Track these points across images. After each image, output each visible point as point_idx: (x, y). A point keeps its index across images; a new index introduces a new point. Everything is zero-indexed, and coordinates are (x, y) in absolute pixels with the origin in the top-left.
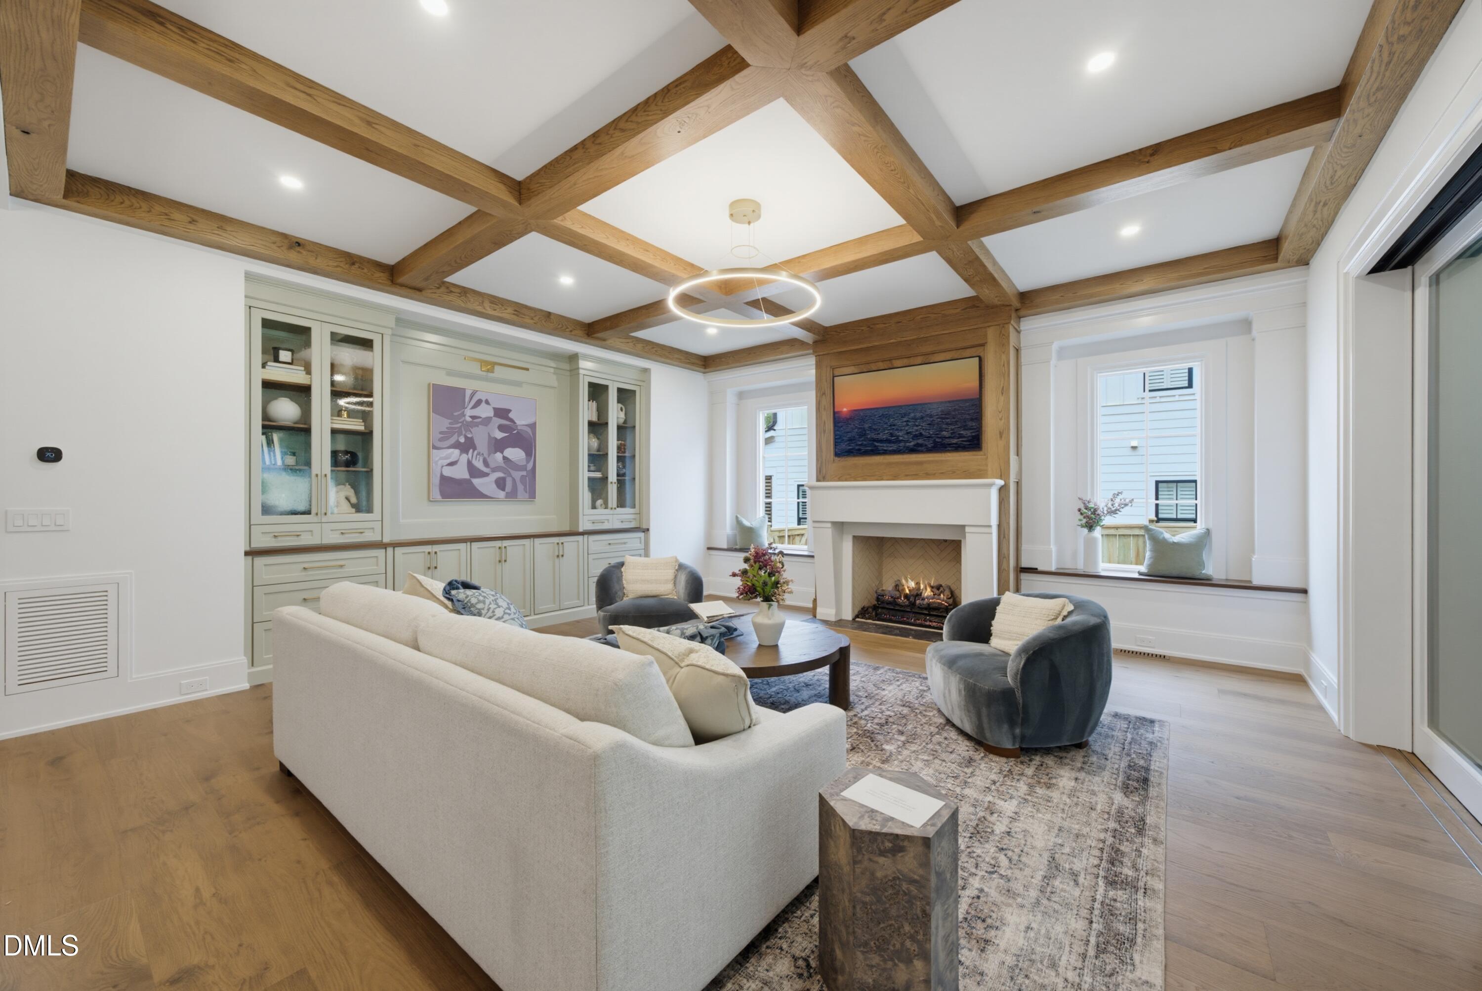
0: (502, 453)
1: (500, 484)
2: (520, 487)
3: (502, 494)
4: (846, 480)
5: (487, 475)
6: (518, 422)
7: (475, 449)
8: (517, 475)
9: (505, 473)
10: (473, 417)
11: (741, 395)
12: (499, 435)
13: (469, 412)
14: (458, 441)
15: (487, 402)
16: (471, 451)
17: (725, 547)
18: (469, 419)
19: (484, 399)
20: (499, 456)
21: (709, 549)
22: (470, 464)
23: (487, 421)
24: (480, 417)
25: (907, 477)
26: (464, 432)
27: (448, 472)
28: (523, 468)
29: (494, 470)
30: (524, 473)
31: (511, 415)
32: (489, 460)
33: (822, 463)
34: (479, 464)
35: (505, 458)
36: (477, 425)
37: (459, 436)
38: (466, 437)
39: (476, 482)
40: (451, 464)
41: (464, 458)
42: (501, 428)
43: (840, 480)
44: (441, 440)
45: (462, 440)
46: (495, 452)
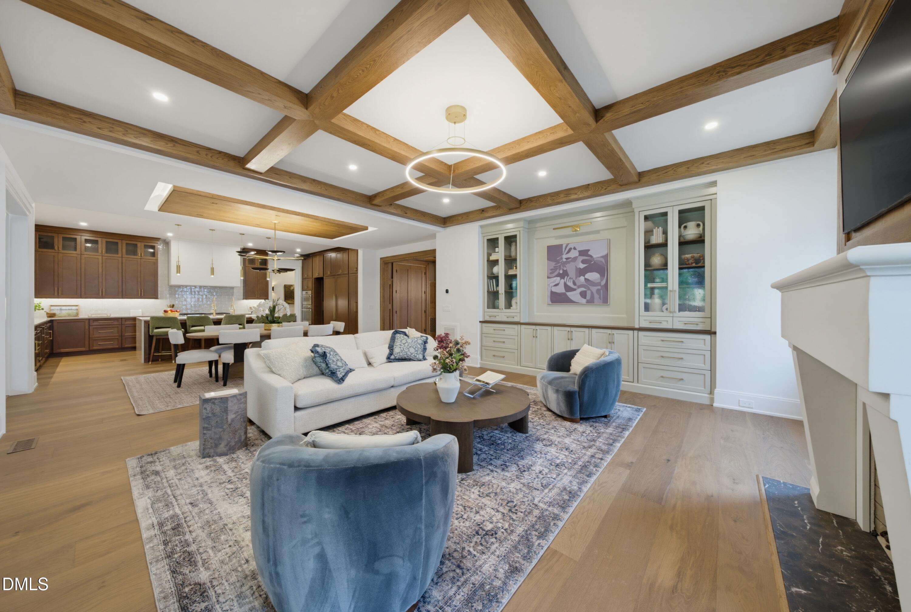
0: (584, 276)
1: (583, 295)
2: (596, 296)
3: (584, 301)
5: (575, 290)
6: (594, 256)
7: (568, 275)
8: (594, 289)
9: (585, 288)
10: (567, 259)
12: (582, 266)
13: (564, 256)
14: (559, 273)
15: (575, 249)
16: (566, 277)
18: (564, 260)
19: (573, 248)
20: (582, 278)
22: (566, 285)
23: (575, 259)
24: (571, 258)
26: (562, 267)
27: (555, 289)
28: (598, 284)
29: (579, 287)
30: (599, 287)
31: (590, 253)
32: (576, 281)
34: (570, 284)
35: (586, 279)
36: (569, 263)
37: (559, 270)
38: (563, 270)
39: (569, 294)
40: (556, 285)
41: (562, 281)
42: (583, 262)
44: (551, 273)
45: (561, 272)
46: (580, 276)
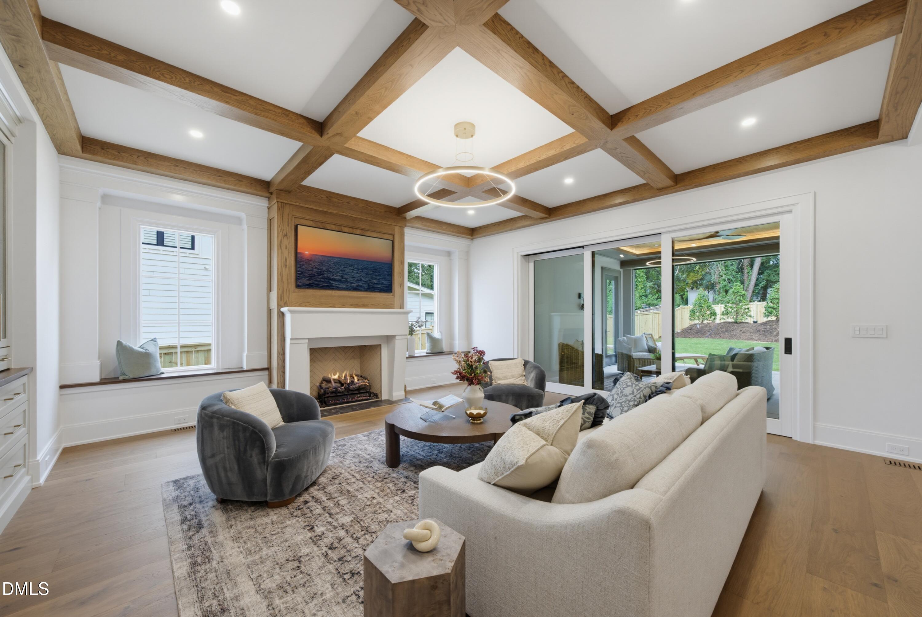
4: (306, 306)
11: (106, 198)
17: (98, 380)
21: (62, 387)
25: (351, 306)
33: (282, 292)
43: (300, 306)
